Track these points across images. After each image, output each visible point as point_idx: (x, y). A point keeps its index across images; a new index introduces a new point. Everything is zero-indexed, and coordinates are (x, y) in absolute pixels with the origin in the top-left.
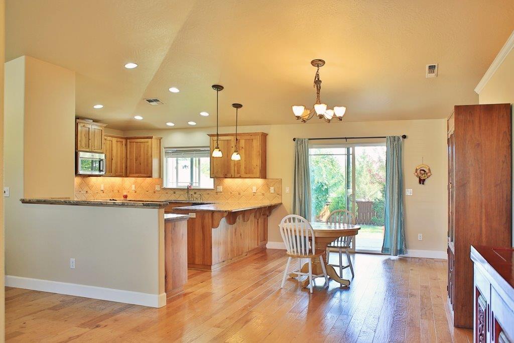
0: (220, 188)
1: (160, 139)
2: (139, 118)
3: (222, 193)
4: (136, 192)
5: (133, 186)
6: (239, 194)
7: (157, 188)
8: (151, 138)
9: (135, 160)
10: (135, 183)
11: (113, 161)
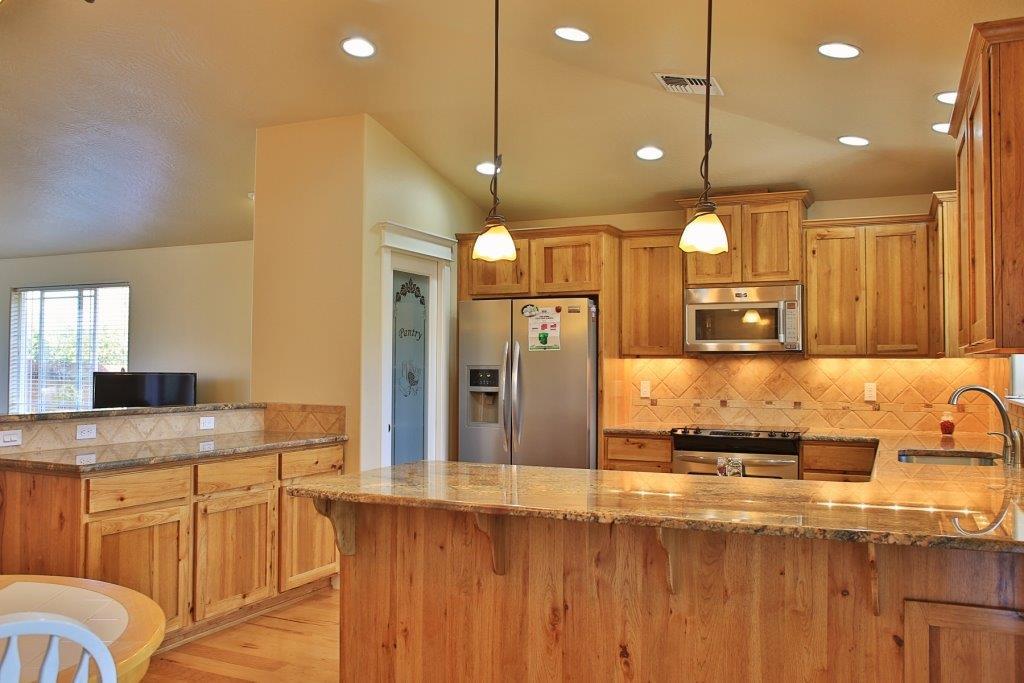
11: (861, 306)
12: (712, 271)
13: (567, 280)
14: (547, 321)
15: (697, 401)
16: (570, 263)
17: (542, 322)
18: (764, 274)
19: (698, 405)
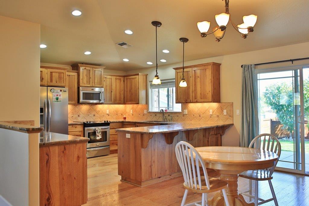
0: (186, 112)
1: (147, 75)
2: (126, 60)
3: (187, 116)
4: (133, 115)
5: (132, 111)
6: (200, 116)
7: (145, 112)
8: (138, 75)
9: (129, 91)
10: (132, 108)
11: (112, 93)
12: (86, 83)
13: (57, 82)
14: (58, 94)
15: (73, 116)
16: (58, 77)
17: (56, 94)
18: (96, 85)
19: (73, 117)
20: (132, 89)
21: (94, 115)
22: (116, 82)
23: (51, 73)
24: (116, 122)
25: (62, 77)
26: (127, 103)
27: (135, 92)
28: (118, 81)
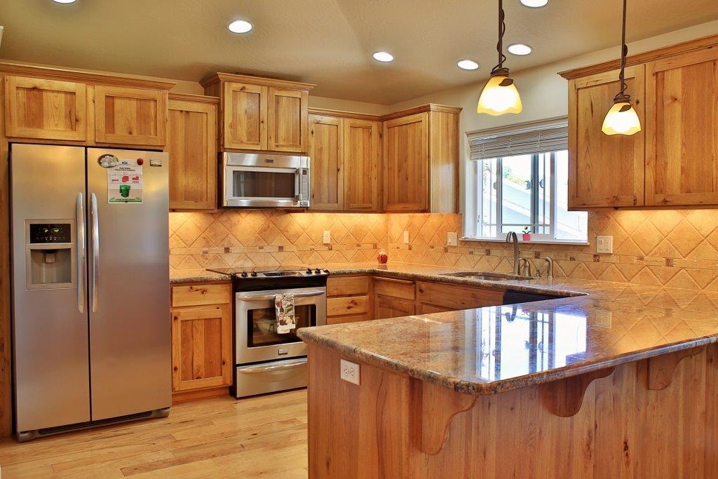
0: (607, 243)
1: (457, 112)
3: (613, 259)
4: (410, 249)
5: (406, 234)
6: (669, 262)
7: (452, 240)
8: (427, 109)
9: (396, 169)
10: (410, 226)
11: (341, 174)
12: (245, 139)
13: (131, 133)
14: (128, 173)
15: (206, 249)
16: (134, 115)
17: (122, 173)
18: (283, 146)
19: (207, 252)
20: (406, 161)
21: (281, 248)
22: (353, 137)
23: (110, 99)
24: (351, 274)
25: (153, 114)
26: (390, 208)
27: (416, 171)
28: (359, 132)
